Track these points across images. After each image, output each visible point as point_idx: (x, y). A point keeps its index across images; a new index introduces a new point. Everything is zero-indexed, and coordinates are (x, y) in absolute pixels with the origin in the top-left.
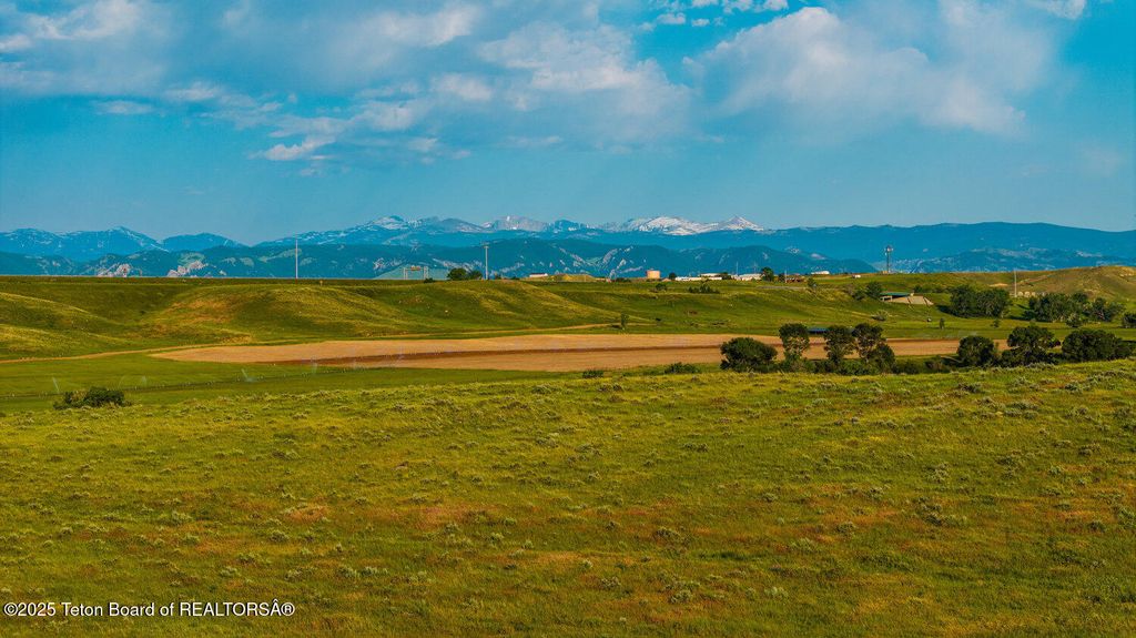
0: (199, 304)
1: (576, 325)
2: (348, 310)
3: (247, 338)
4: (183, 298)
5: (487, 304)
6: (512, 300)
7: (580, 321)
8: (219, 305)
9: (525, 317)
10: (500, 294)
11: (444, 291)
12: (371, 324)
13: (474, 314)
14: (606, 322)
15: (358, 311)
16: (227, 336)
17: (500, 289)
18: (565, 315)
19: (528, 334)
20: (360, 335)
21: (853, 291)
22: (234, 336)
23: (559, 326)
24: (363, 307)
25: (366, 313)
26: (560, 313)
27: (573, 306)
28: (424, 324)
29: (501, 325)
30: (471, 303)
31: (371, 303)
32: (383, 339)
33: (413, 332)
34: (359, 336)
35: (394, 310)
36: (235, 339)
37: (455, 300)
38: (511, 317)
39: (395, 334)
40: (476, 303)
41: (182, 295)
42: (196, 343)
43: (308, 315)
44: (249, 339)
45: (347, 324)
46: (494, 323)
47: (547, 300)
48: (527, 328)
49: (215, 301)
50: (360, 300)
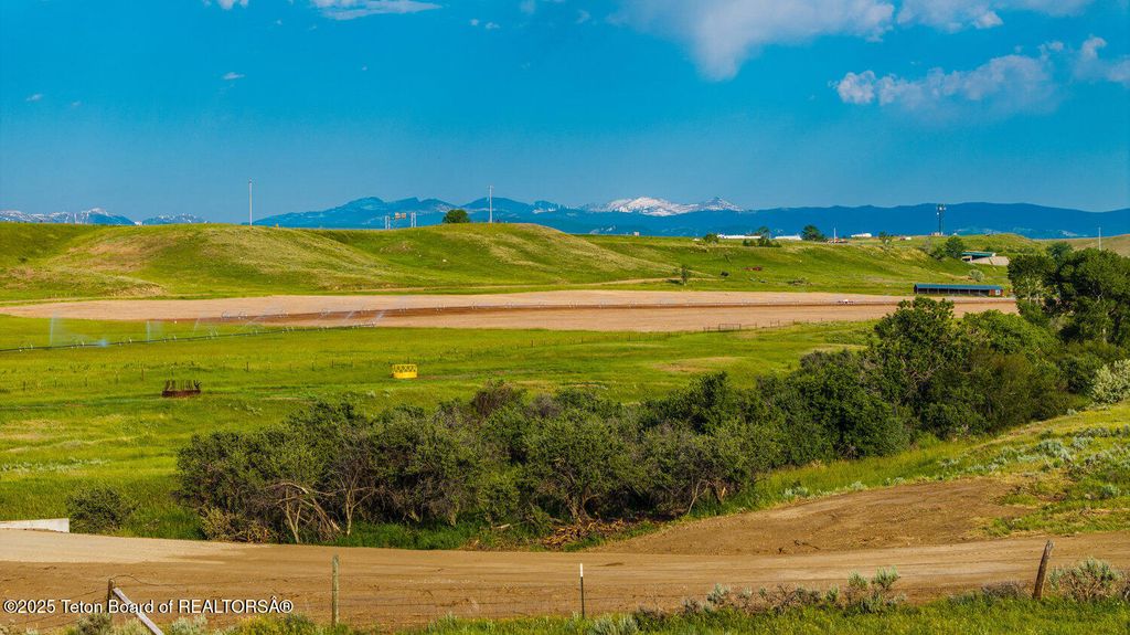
0: (102, 248)
1: (620, 279)
2: (308, 256)
3: (154, 290)
4: (84, 241)
5: (499, 252)
6: (531, 247)
7: (623, 274)
8: (129, 249)
9: (550, 268)
10: (515, 240)
11: (441, 236)
12: (340, 274)
13: (482, 265)
14: (660, 276)
15: (324, 258)
16: (123, 287)
17: (515, 234)
18: (604, 267)
19: (556, 289)
20: (325, 288)
21: (931, 249)
22: (134, 285)
23: (597, 281)
24: (330, 253)
25: (335, 261)
26: (596, 264)
27: (612, 256)
28: (415, 276)
29: (521, 278)
30: (476, 249)
31: (344, 249)
32: (356, 293)
33: (400, 286)
34: (324, 290)
35: (373, 258)
36: (136, 291)
37: (454, 247)
38: (532, 269)
39: (377, 287)
40: (484, 250)
41: (82, 237)
42: (75, 295)
43: (253, 262)
44: (157, 291)
45: (308, 274)
46: (511, 276)
47: (577, 247)
48: (555, 282)
49: (124, 245)
50: (327, 244)
